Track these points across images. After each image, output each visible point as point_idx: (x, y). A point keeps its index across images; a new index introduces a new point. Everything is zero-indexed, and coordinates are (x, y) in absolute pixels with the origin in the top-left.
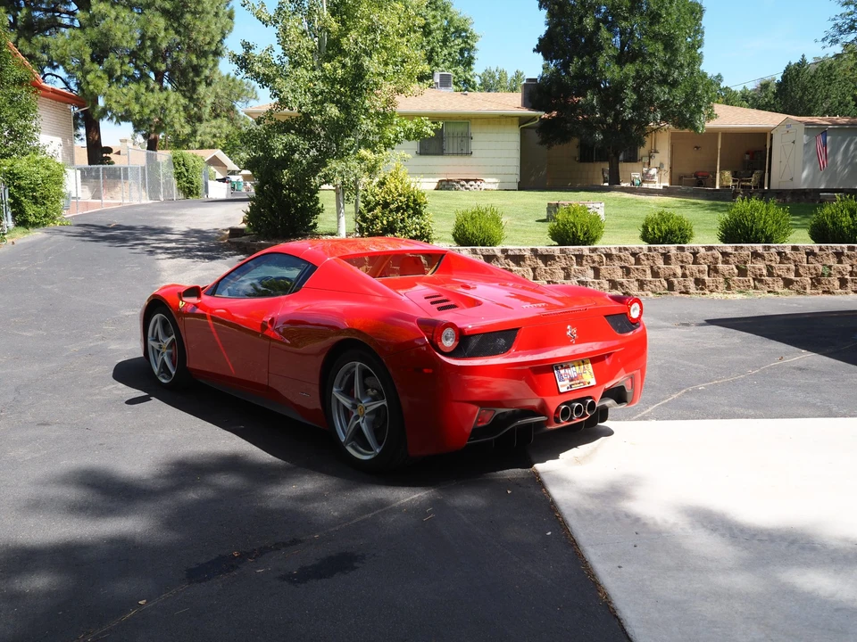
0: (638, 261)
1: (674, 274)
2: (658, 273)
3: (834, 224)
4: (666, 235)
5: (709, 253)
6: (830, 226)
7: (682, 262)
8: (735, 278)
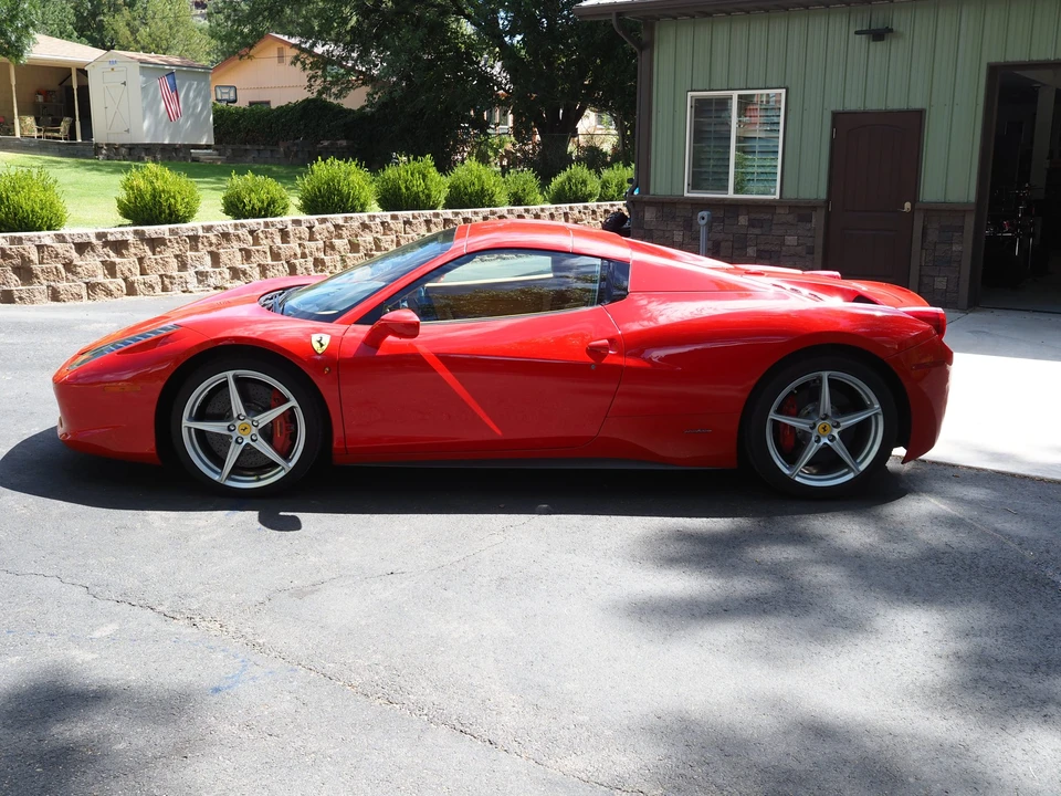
0: (256, 241)
1: (295, 254)
2: (279, 255)
3: (407, 188)
4: (269, 205)
5: (324, 226)
6: (404, 190)
7: (300, 238)
8: (350, 255)
